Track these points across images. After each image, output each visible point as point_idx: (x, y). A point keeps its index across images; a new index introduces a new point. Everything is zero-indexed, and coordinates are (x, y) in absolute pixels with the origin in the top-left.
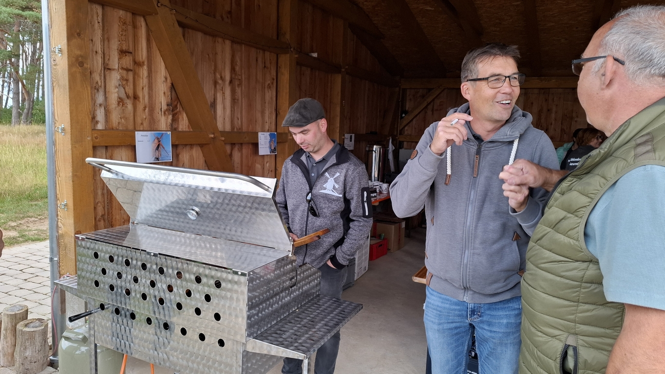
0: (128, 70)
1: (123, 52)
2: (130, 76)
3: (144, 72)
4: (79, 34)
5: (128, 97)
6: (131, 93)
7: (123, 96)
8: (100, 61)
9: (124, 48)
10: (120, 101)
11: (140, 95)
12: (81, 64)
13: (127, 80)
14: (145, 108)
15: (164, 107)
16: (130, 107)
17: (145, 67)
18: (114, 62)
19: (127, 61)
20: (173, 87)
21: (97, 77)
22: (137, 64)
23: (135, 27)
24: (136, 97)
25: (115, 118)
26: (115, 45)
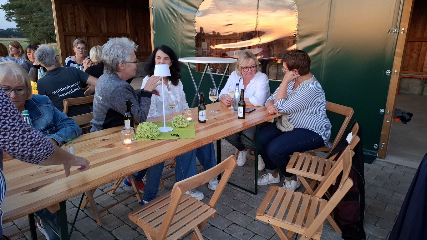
2: (73, 19)
3: (77, 18)
6: (74, 23)
8: (66, 16)
9: (71, 13)
10: (71, 25)
11: (77, 24)
14: (79, 27)
15: (84, 26)
16: (74, 27)
18: (69, 16)
19: (72, 16)
20: (86, 22)
21: (65, 20)
22: (75, 16)
24: (75, 25)
25: (70, 29)
26: (69, 12)
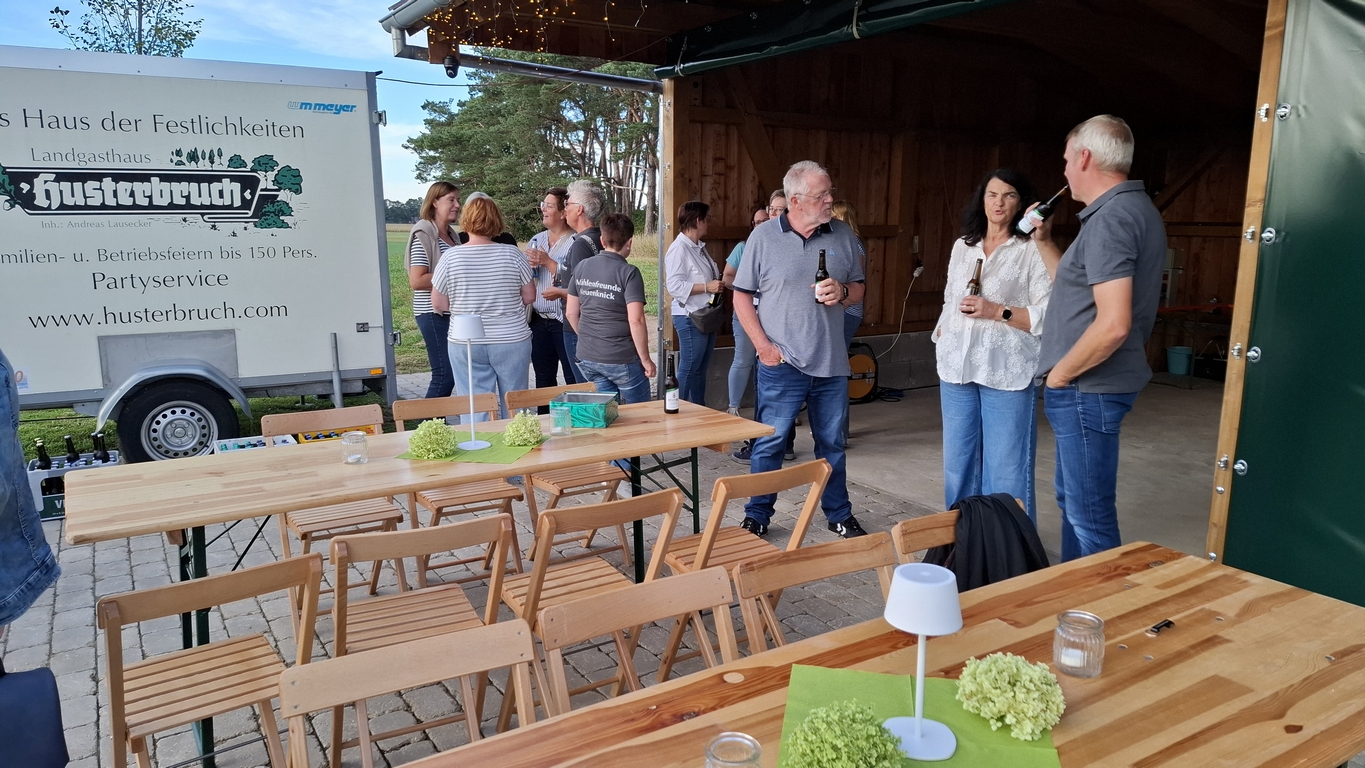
0: (720, 174)
1: (717, 160)
2: (722, 179)
3: (735, 175)
4: (682, 153)
5: (719, 197)
6: (722, 194)
7: (715, 196)
8: (699, 169)
9: (718, 156)
11: (730, 195)
12: (682, 175)
13: (719, 183)
16: (721, 206)
17: (736, 170)
18: (709, 169)
19: (721, 167)
21: (695, 183)
22: (729, 168)
23: (727, 135)
24: (726, 197)
26: (710, 155)
